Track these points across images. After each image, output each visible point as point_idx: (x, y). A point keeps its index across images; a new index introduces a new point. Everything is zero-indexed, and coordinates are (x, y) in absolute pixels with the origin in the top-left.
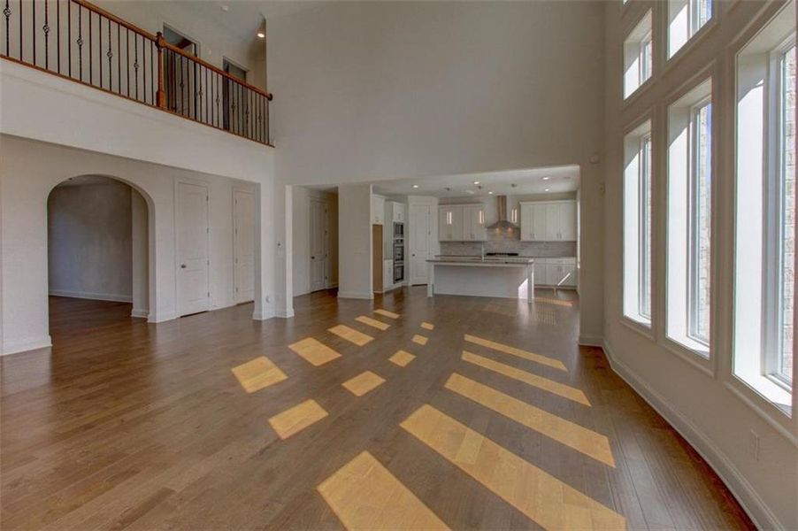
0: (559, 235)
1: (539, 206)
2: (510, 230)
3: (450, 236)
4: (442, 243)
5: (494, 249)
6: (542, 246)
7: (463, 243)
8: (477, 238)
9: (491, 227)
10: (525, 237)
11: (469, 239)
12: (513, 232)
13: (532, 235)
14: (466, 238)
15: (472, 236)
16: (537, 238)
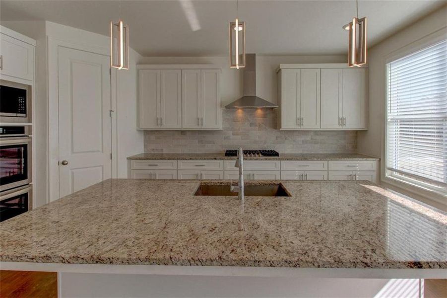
0: (342, 121)
1: (310, 71)
2: (259, 112)
3: (159, 121)
4: (147, 133)
5: (236, 142)
6: (309, 138)
7: (183, 132)
8: (207, 125)
9: (230, 108)
10: (287, 123)
11: (195, 127)
12: (265, 116)
13: (299, 121)
14: (189, 125)
15: (199, 121)
16: (306, 126)
